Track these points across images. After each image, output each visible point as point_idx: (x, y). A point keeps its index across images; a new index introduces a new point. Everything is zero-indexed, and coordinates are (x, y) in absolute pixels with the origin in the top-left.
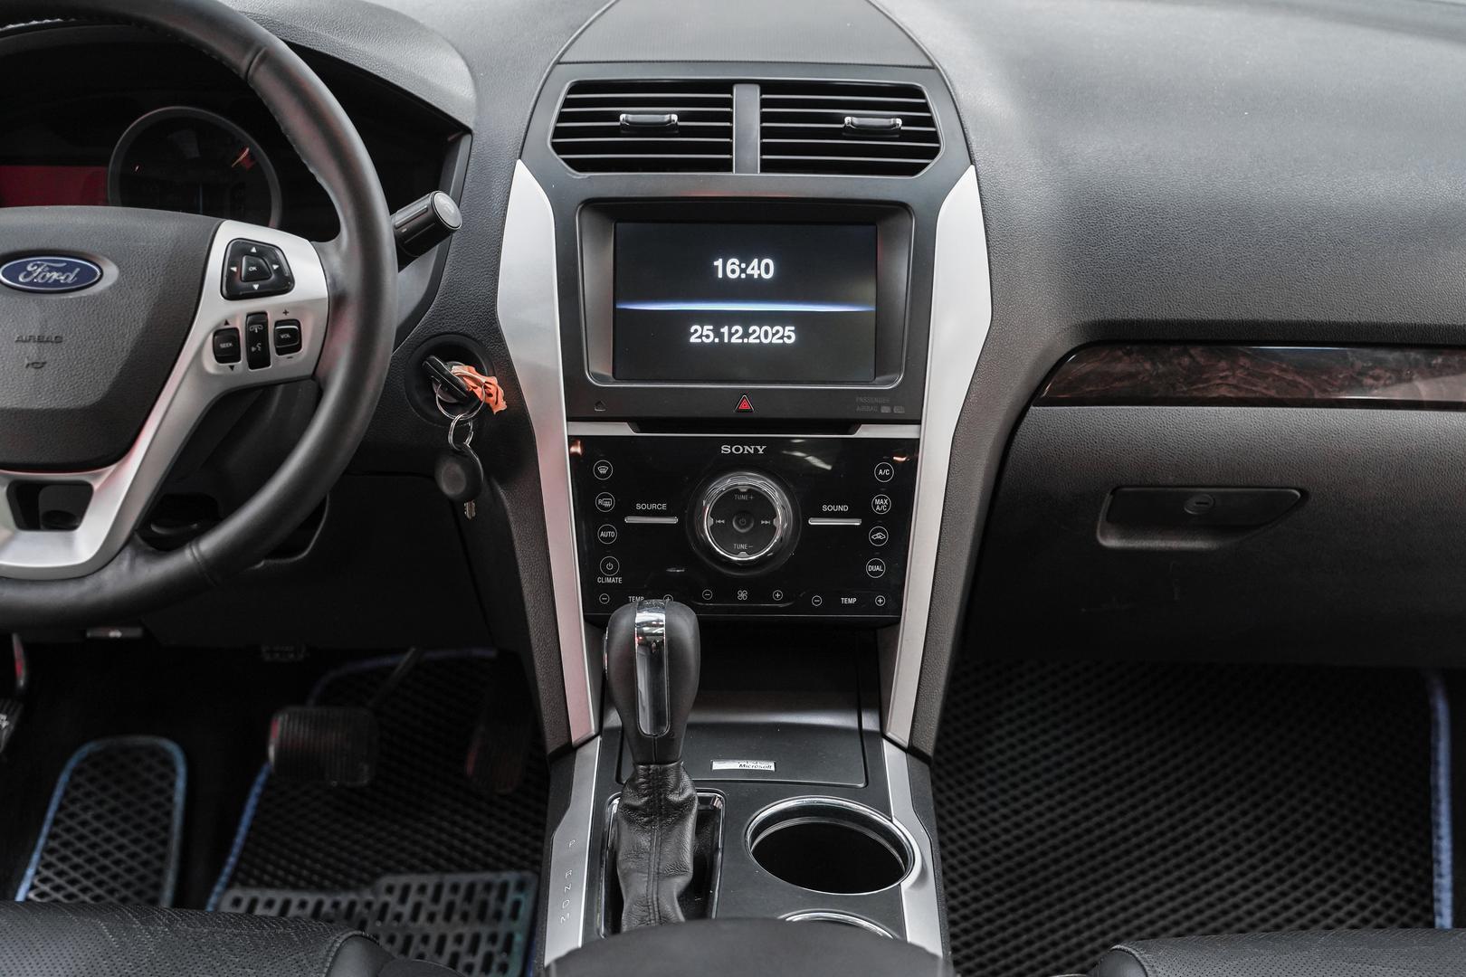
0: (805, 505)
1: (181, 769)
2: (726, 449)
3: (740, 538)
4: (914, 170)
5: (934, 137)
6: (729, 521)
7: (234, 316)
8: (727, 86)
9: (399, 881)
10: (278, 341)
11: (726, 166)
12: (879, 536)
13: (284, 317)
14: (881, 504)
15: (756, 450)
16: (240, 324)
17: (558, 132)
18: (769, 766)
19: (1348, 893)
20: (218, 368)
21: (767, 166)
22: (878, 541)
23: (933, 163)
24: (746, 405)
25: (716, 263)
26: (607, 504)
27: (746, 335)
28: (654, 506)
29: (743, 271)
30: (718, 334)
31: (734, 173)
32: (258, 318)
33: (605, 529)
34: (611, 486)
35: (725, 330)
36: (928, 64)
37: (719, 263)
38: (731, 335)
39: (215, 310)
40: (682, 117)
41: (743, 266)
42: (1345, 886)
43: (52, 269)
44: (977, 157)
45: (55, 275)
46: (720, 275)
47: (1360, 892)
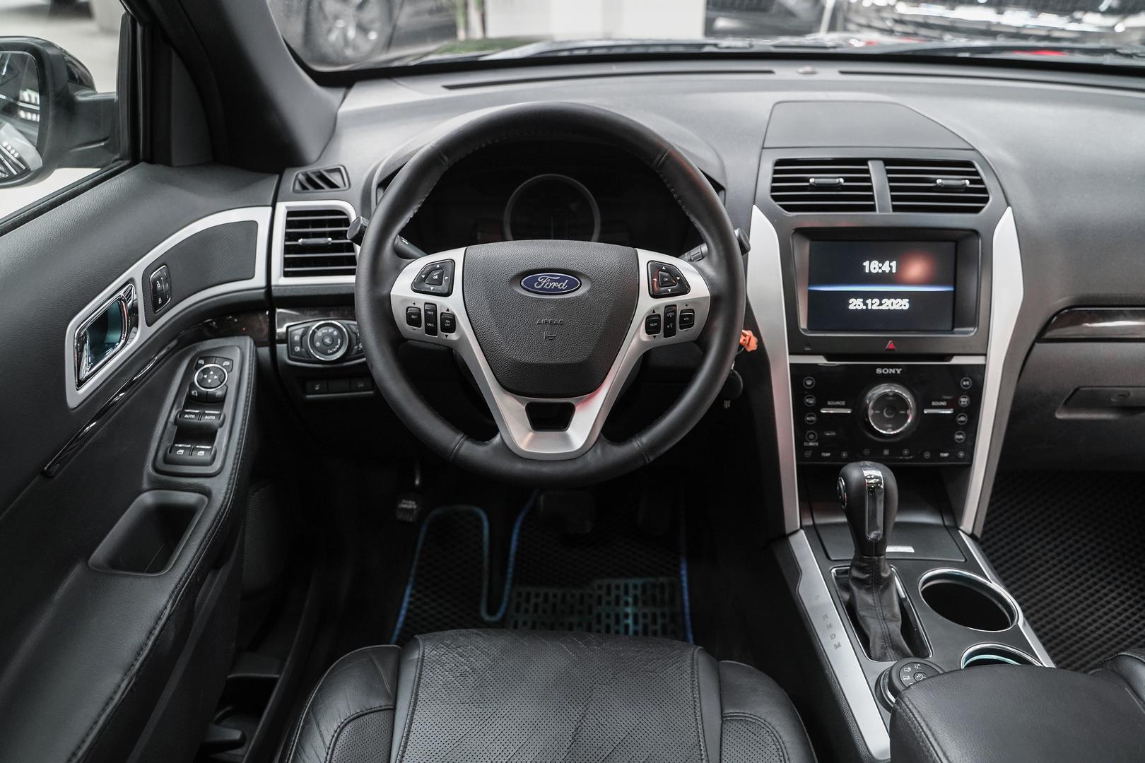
0: (923, 403)
1: (486, 524)
2: (879, 371)
3: (888, 421)
4: (977, 210)
5: (985, 191)
6: (882, 412)
7: (658, 307)
8: (864, 161)
9: (606, 581)
10: (682, 321)
11: (872, 208)
12: (962, 419)
13: (686, 308)
14: (964, 401)
15: (896, 371)
16: (661, 312)
17: (774, 189)
18: (910, 549)
19: (1111, 587)
20: (649, 338)
21: (895, 208)
22: (962, 422)
23: (987, 206)
24: (890, 345)
25: (864, 264)
26: (811, 402)
27: (881, 304)
28: (838, 403)
29: (880, 268)
30: (865, 304)
31: (878, 212)
32: (670, 308)
33: (809, 416)
34: (813, 392)
35: (869, 301)
36: (970, 147)
37: (866, 264)
38: (872, 304)
39: (646, 304)
40: (846, 180)
41: (880, 265)
42: (1109, 583)
43: (552, 281)
44: (1012, 201)
45: (555, 284)
46: (867, 271)
47: (1118, 587)
